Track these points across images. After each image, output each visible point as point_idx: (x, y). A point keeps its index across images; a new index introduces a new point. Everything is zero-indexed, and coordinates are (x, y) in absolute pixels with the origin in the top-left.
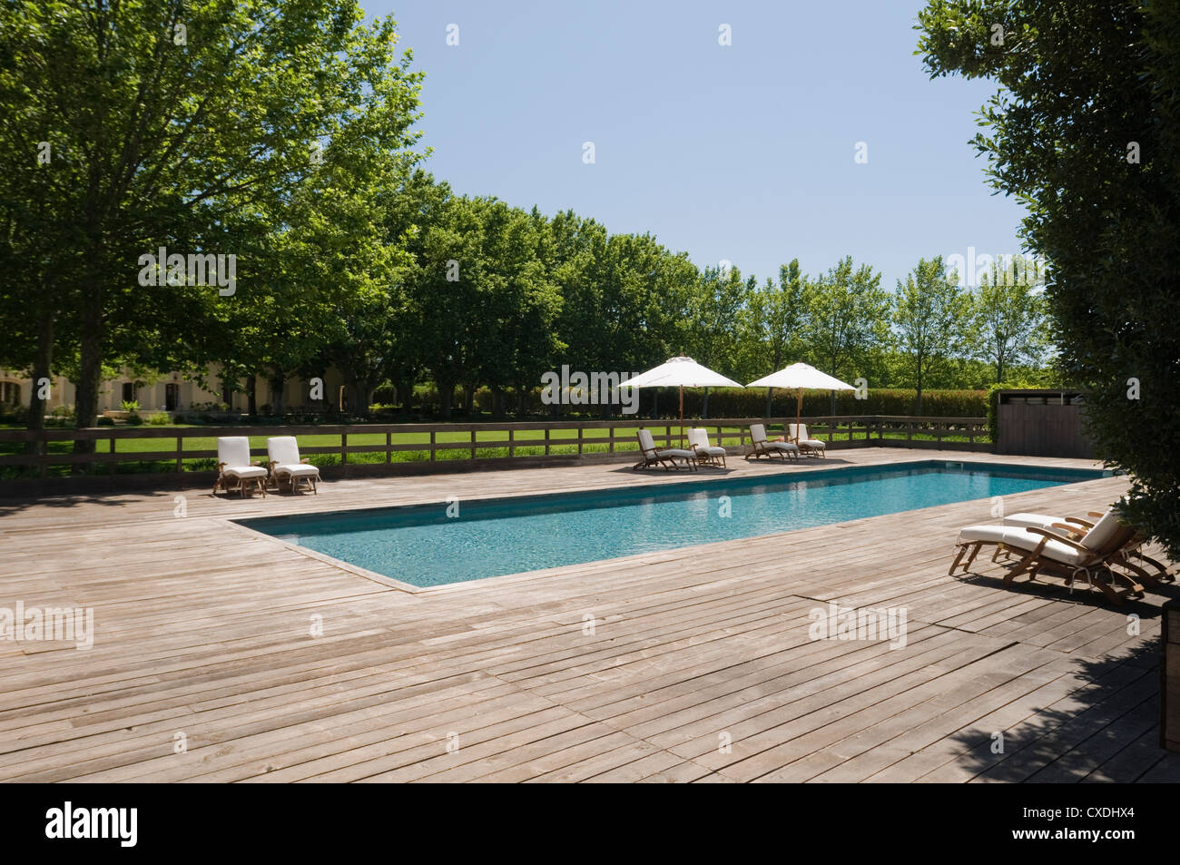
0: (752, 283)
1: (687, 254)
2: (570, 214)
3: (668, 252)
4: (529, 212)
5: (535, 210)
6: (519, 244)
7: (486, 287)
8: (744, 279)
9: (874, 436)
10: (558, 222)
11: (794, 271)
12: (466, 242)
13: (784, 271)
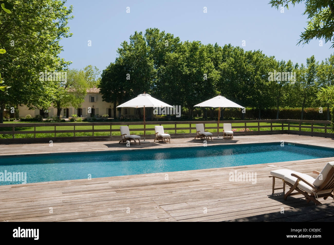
0: (297, 66)
1: (274, 57)
2: (230, 45)
3: (266, 56)
4: (214, 45)
5: (216, 44)
6: (202, 56)
7: (186, 73)
8: (294, 64)
9: (286, 128)
10: (225, 48)
11: (312, 60)
12: (179, 56)
13: (308, 60)
